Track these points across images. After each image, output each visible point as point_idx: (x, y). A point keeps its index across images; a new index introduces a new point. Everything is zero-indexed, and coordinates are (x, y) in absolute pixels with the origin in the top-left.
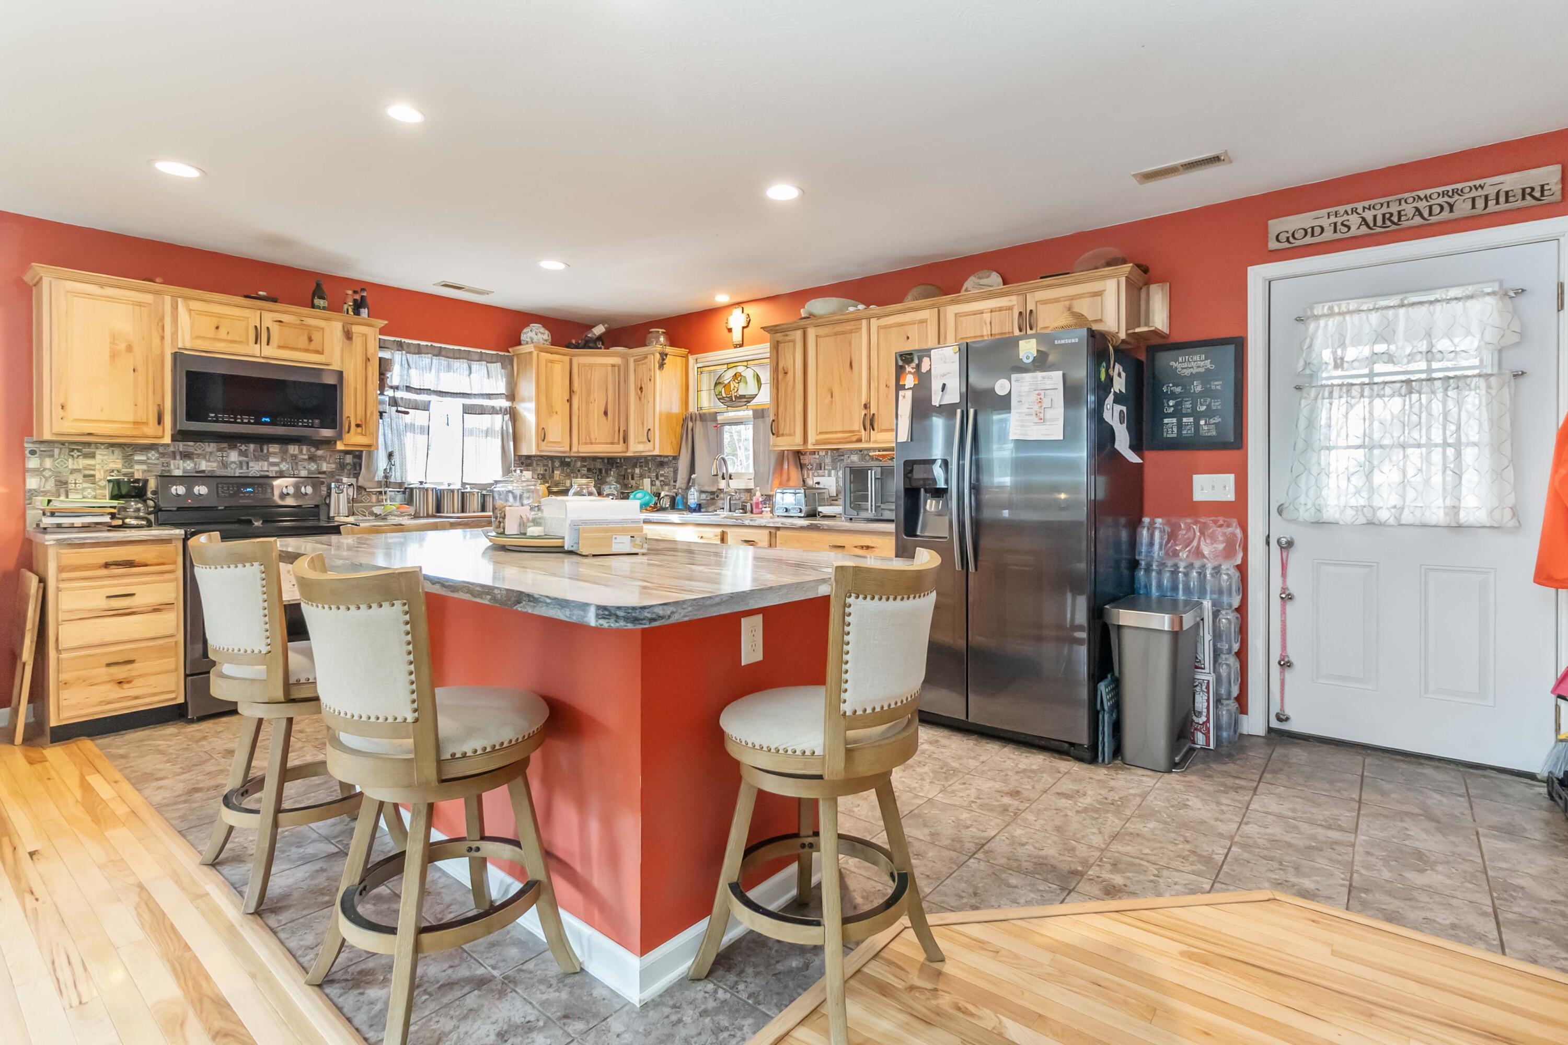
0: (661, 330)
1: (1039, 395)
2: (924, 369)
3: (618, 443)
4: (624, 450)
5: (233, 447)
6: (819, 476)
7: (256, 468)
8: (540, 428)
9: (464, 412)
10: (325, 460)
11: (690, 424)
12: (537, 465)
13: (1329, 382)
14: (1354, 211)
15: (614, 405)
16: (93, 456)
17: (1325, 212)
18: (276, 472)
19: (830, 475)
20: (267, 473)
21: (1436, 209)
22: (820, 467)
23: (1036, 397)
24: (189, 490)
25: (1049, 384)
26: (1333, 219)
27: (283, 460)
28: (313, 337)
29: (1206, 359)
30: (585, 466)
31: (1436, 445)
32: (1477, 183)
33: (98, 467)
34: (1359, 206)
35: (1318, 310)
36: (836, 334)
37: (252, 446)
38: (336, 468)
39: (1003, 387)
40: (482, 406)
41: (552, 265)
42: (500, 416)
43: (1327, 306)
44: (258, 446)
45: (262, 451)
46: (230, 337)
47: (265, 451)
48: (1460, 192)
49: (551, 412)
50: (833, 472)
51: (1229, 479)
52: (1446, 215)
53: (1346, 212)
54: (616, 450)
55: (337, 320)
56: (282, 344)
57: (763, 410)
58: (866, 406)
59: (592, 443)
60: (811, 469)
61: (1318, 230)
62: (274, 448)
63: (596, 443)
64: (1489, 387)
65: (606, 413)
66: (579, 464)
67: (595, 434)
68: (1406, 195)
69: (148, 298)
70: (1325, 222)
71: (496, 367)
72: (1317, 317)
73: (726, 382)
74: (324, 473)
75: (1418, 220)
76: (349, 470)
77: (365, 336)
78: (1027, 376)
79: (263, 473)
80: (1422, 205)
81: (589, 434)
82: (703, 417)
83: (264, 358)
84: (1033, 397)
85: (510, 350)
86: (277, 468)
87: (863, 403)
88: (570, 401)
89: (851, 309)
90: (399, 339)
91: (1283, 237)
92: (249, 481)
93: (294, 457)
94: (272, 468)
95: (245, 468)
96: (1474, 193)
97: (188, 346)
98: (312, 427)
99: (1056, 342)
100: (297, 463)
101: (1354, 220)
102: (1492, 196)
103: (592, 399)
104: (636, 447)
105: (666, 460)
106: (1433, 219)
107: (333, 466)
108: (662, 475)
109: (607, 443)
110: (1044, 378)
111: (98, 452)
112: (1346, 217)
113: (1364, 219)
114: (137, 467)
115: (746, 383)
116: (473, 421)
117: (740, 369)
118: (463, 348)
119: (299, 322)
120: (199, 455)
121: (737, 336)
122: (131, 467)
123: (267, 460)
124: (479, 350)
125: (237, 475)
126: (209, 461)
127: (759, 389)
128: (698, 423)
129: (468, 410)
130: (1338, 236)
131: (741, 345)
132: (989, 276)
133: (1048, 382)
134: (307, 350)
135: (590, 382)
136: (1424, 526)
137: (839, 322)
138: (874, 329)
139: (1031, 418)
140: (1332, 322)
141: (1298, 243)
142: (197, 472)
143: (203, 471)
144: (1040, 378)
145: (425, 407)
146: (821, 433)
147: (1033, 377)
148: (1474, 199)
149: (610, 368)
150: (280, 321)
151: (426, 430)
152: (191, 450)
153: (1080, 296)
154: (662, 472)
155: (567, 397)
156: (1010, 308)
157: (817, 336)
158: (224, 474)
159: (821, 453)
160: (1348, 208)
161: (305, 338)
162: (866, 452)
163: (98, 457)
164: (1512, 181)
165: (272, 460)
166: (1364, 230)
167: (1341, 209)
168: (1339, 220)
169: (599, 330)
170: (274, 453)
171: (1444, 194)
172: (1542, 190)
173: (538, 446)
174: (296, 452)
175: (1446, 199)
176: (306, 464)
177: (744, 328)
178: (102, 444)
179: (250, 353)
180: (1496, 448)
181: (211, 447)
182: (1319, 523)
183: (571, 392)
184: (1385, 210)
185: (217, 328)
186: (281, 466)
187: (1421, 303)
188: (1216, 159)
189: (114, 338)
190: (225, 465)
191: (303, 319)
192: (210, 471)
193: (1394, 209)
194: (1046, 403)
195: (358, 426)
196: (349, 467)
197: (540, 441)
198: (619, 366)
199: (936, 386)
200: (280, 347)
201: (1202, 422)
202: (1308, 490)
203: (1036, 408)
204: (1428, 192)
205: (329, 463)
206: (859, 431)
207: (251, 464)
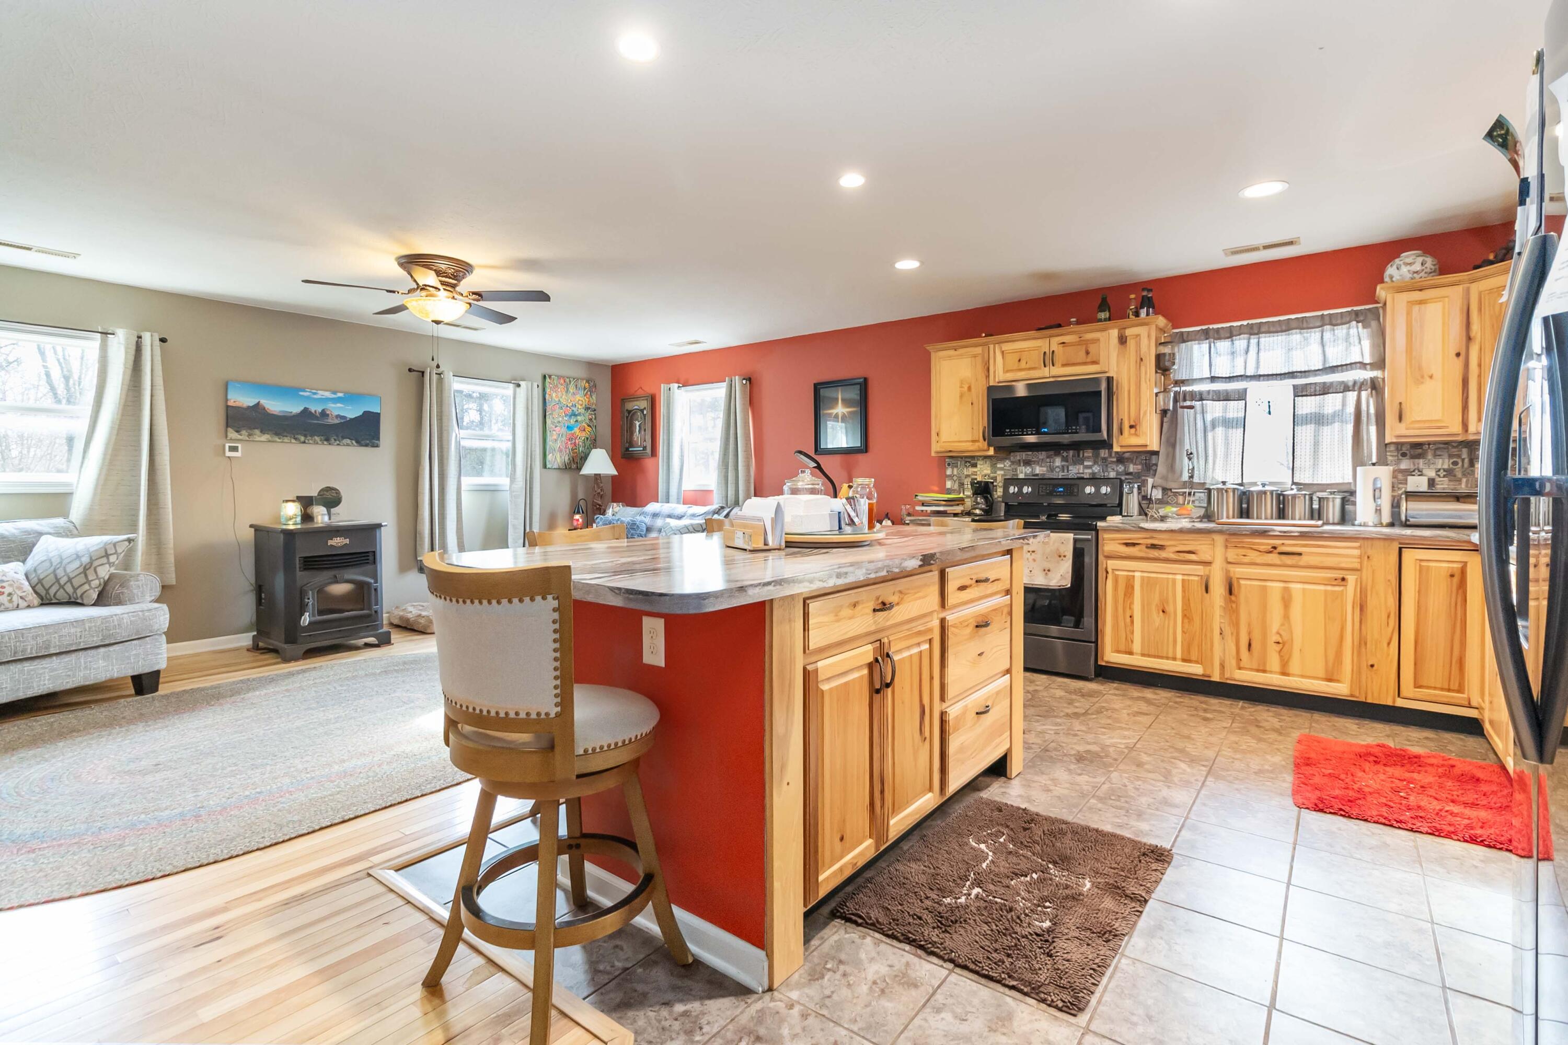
5: (1057, 454)
7: (1075, 471)
8: (1396, 404)
9: (1296, 395)
10: (1132, 462)
12: (1435, 456)
16: (975, 465)
18: (1090, 474)
20: (1082, 475)
24: (1020, 490)
27: (1095, 463)
28: (1090, 350)
33: (978, 473)
37: (1071, 452)
38: (1143, 469)
40: (1326, 383)
44: (1076, 452)
45: (1079, 456)
46: (1028, 366)
47: (1081, 456)
49: (1420, 377)
55: (1112, 328)
56: (1064, 363)
62: (1089, 453)
69: (979, 350)
74: (1130, 474)
76: (1155, 470)
77: (1138, 336)
79: (1079, 475)
83: (1053, 377)
86: (1090, 471)
88: (1463, 354)
90: (1204, 327)
92: (1061, 482)
93: (1105, 459)
94: (1086, 471)
95: (1066, 471)
97: (1001, 379)
100: (1107, 466)
111: (979, 462)
114: (999, 472)
116: (1308, 405)
118: (1293, 316)
119: (1078, 339)
120: (1034, 462)
122: (995, 473)
123: (1082, 463)
124: (1319, 313)
125: (1060, 477)
126: (1041, 466)
129: (1300, 392)
134: (1085, 363)
142: (1034, 475)
143: (1037, 475)
145: (1241, 396)
150: (1063, 343)
151: (1243, 423)
152: (1030, 458)
158: (1051, 477)
161: (1083, 353)
163: (978, 466)
165: (1086, 463)
170: (1088, 458)
173: (1392, 428)
174: (1106, 455)
176: (1114, 466)
178: (980, 456)
179: (1041, 375)
181: (1042, 455)
183: (1467, 339)
185: (1019, 360)
186: (1094, 469)
189: (962, 382)
190: (1052, 469)
191: (1081, 335)
192: (1041, 474)
195: (1131, 427)
196: (1154, 468)
197: (1396, 423)
200: (1064, 365)
205: (1135, 464)
207: (1070, 468)
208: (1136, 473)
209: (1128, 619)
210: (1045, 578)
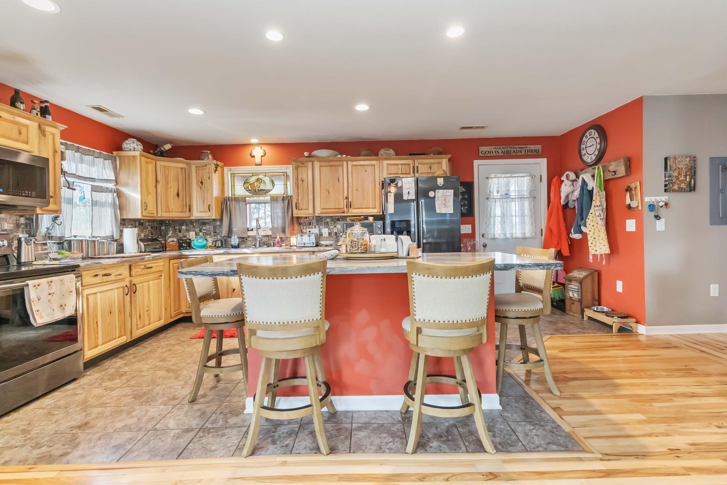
0: (209, 152)
1: (445, 197)
2: (400, 185)
3: (186, 212)
4: (189, 215)
6: (309, 228)
8: (143, 203)
9: (92, 191)
10: (6, 221)
11: (228, 203)
13: (496, 197)
14: (500, 148)
15: (183, 190)
17: (493, 147)
19: (315, 228)
21: (518, 152)
22: (310, 224)
23: (444, 198)
25: (448, 194)
26: (495, 150)
28: (22, 131)
29: (463, 188)
30: (149, 225)
31: (514, 216)
32: (526, 146)
34: (501, 147)
35: (492, 176)
36: (330, 166)
38: (14, 227)
39: (432, 194)
40: (102, 186)
41: (196, 111)
42: (110, 194)
43: (494, 175)
48: (522, 148)
49: (148, 193)
50: (317, 226)
51: (470, 226)
52: (520, 154)
53: (498, 148)
54: (184, 215)
55: (32, 119)
56: (1, 134)
57: (277, 197)
58: (347, 198)
59: (169, 212)
60: (305, 225)
61: (491, 152)
63: (172, 212)
64: (529, 201)
65: (178, 195)
66: (147, 224)
67: (172, 206)
68: (511, 146)
70: (493, 150)
71: (108, 163)
72: (492, 178)
73: (251, 182)
75: (514, 154)
76: (23, 228)
77: (53, 135)
78: (441, 191)
80: (515, 149)
81: (167, 207)
82: (237, 200)
84: (443, 198)
85: (114, 153)
87: (345, 196)
88: (156, 186)
89: (339, 156)
91: (483, 152)
96: (525, 149)
98: (31, 197)
99: (450, 180)
101: (500, 151)
102: (529, 150)
103: (169, 186)
104: (196, 214)
105: (207, 221)
106: (517, 154)
107: (12, 225)
108: (204, 230)
109: (178, 212)
110: (446, 192)
112: (498, 150)
113: (502, 151)
115: (265, 183)
116: (98, 196)
117: (261, 177)
118: (91, 149)
119: (10, 118)
121: (258, 160)
127: (273, 188)
128: (233, 202)
129: (94, 189)
130: (496, 155)
131: (261, 165)
132: (389, 150)
133: (449, 193)
134: (17, 140)
135: (168, 176)
136: (516, 238)
137: (332, 161)
138: (350, 166)
139: (442, 205)
140: (496, 180)
141: (487, 155)
144: (445, 192)
146: (323, 209)
147: (443, 191)
148: (525, 150)
149: (180, 170)
153: (434, 163)
154: (204, 228)
155: (154, 185)
156: (409, 165)
157: (320, 166)
159: (310, 218)
160: (499, 147)
161: (16, 132)
162: (334, 218)
164: (533, 147)
166: (502, 154)
167: (497, 147)
168: (497, 150)
169: (168, 147)
171: (519, 148)
172: (538, 151)
173: (142, 213)
175: (520, 149)
177: (262, 156)
180: (531, 217)
182: (494, 239)
183: (157, 181)
184: (507, 149)
187: (515, 177)
188: (483, 127)
191: (11, 115)
193: (509, 149)
194: (447, 200)
195: (51, 197)
196: (22, 226)
197: (144, 210)
198: (185, 169)
199: (405, 192)
201: (462, 208)
202: (491, 229)
203: (444, 202)
204: (516, 146)
205: (9, 223)
206: (343, 208)
208: (10, 230)
209: (96, 324)
210: (63, 312)
